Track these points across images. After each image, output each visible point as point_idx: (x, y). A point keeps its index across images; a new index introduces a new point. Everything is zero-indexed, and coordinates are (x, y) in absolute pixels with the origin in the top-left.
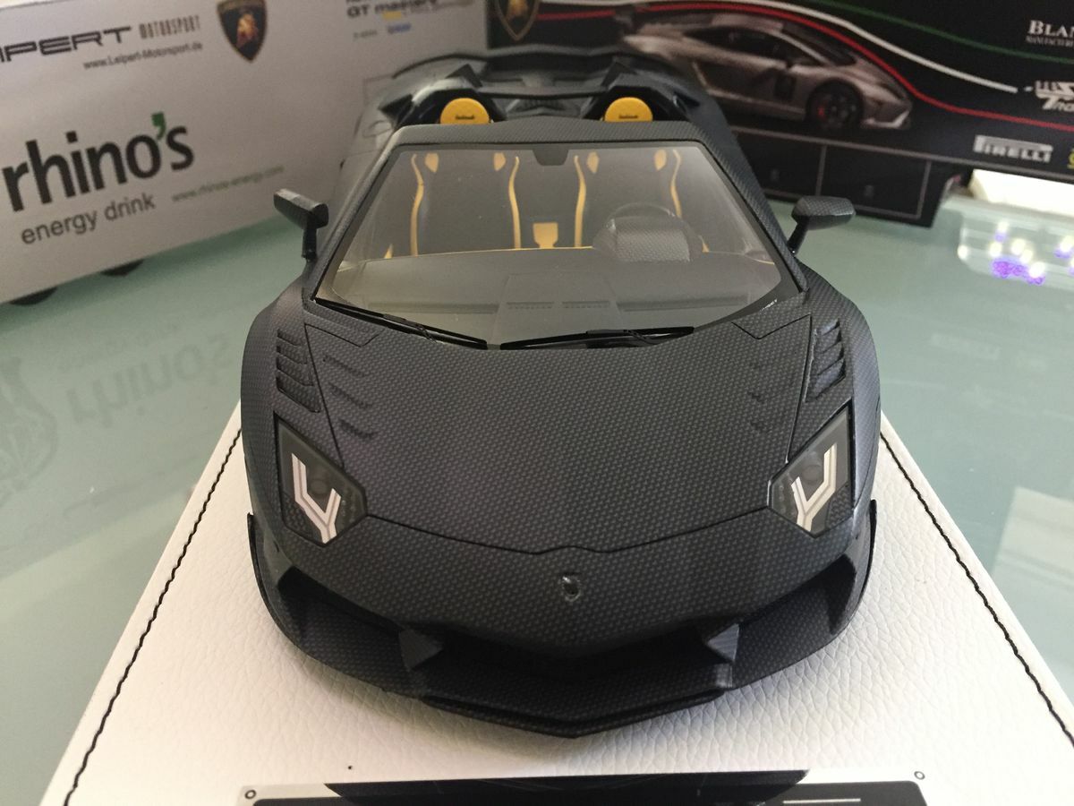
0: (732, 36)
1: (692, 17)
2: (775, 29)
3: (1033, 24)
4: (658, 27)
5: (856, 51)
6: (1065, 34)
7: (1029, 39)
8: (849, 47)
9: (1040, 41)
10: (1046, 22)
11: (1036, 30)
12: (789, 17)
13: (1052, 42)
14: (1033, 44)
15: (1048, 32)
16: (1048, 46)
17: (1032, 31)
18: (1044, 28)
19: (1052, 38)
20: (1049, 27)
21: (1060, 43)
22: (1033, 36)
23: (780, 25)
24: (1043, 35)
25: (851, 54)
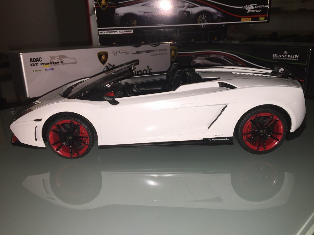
0: (214, 59)
1: (206, 55)
2: (222, 58)
3: (274, 54)
4: (200, 57)
5: (239, 62)
6: (281, 57)
7: (273, 58)
8: (237, 61)
9: (275, 58)
10: (276, 54)
11: (275, 56)
12: (224, 54)
13: (278, 58)
14: (274, 59)
15: (277, 56)
16: (277, 59)
17: (274, 56)
18: (276, 55)
19: (278, 57)
20: (277, 55)
21: (280, 58)
22: (274, 57)
23: (223, 57)
24: (276, 57)
25: (238, 62)
